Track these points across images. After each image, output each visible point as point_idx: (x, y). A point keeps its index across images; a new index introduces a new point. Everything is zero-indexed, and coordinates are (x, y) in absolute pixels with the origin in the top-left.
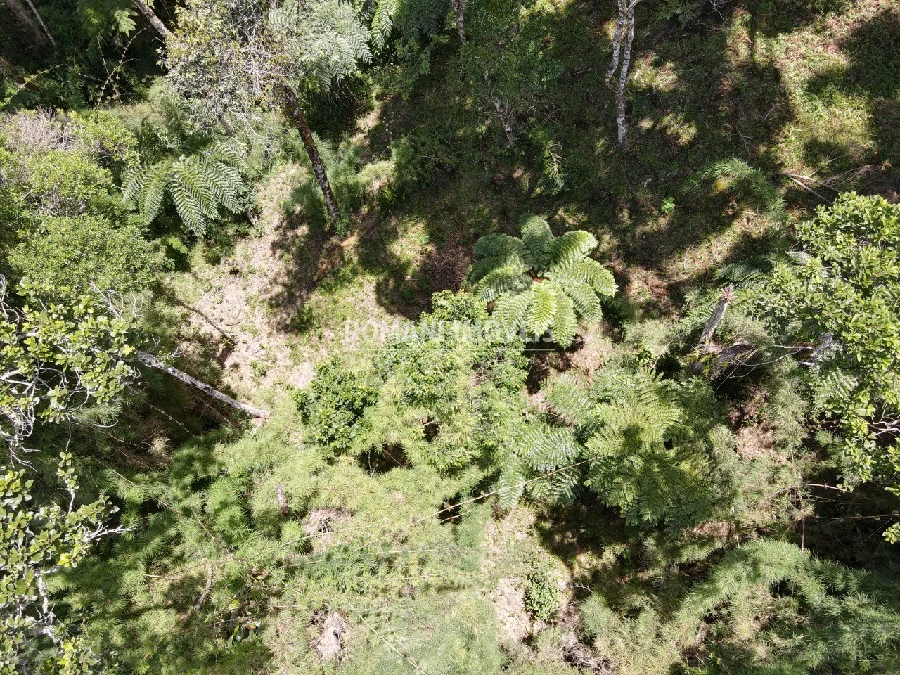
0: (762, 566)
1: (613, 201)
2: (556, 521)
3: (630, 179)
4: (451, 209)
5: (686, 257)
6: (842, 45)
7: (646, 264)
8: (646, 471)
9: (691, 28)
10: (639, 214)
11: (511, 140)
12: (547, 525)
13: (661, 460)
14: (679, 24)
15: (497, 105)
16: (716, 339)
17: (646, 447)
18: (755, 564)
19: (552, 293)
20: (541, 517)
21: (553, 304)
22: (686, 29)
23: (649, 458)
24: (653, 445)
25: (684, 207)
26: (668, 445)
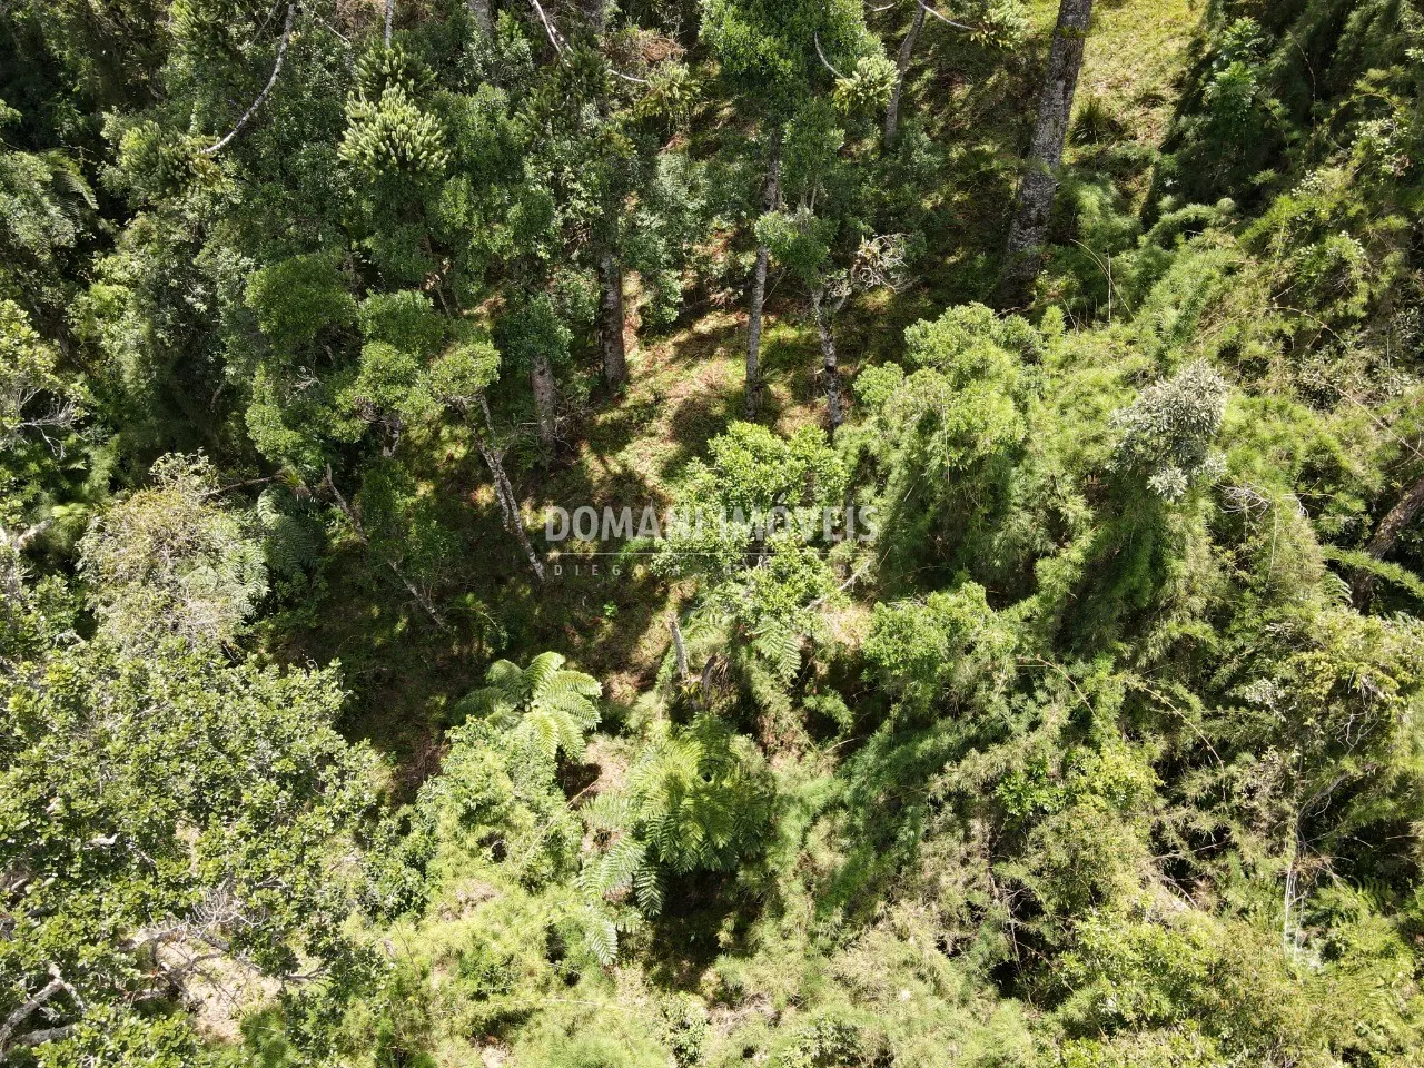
0: (806, 800)
1: (561, 630)
2: (663, 958)
3: (567, 605)
4: (406, 717)
5: (647, 643)
6: (673, 438)
7: (619, 669)
8: (698, 804)
9: (554, 468)
10: (587, 631)
11: (440, 621)
12: (657, 969)
13: (706, 791)
14: (543, 469)
15: (414, 591)
16: (693, 670)
17: (689, 786)
18: (801, 800)
19: (546, 714)
20: (648, 966)
21: (552, 723)
22: (551, 471)
23: (696, 794)
24: (693, 781)
25: (625, 607)
26: (708, 778)
